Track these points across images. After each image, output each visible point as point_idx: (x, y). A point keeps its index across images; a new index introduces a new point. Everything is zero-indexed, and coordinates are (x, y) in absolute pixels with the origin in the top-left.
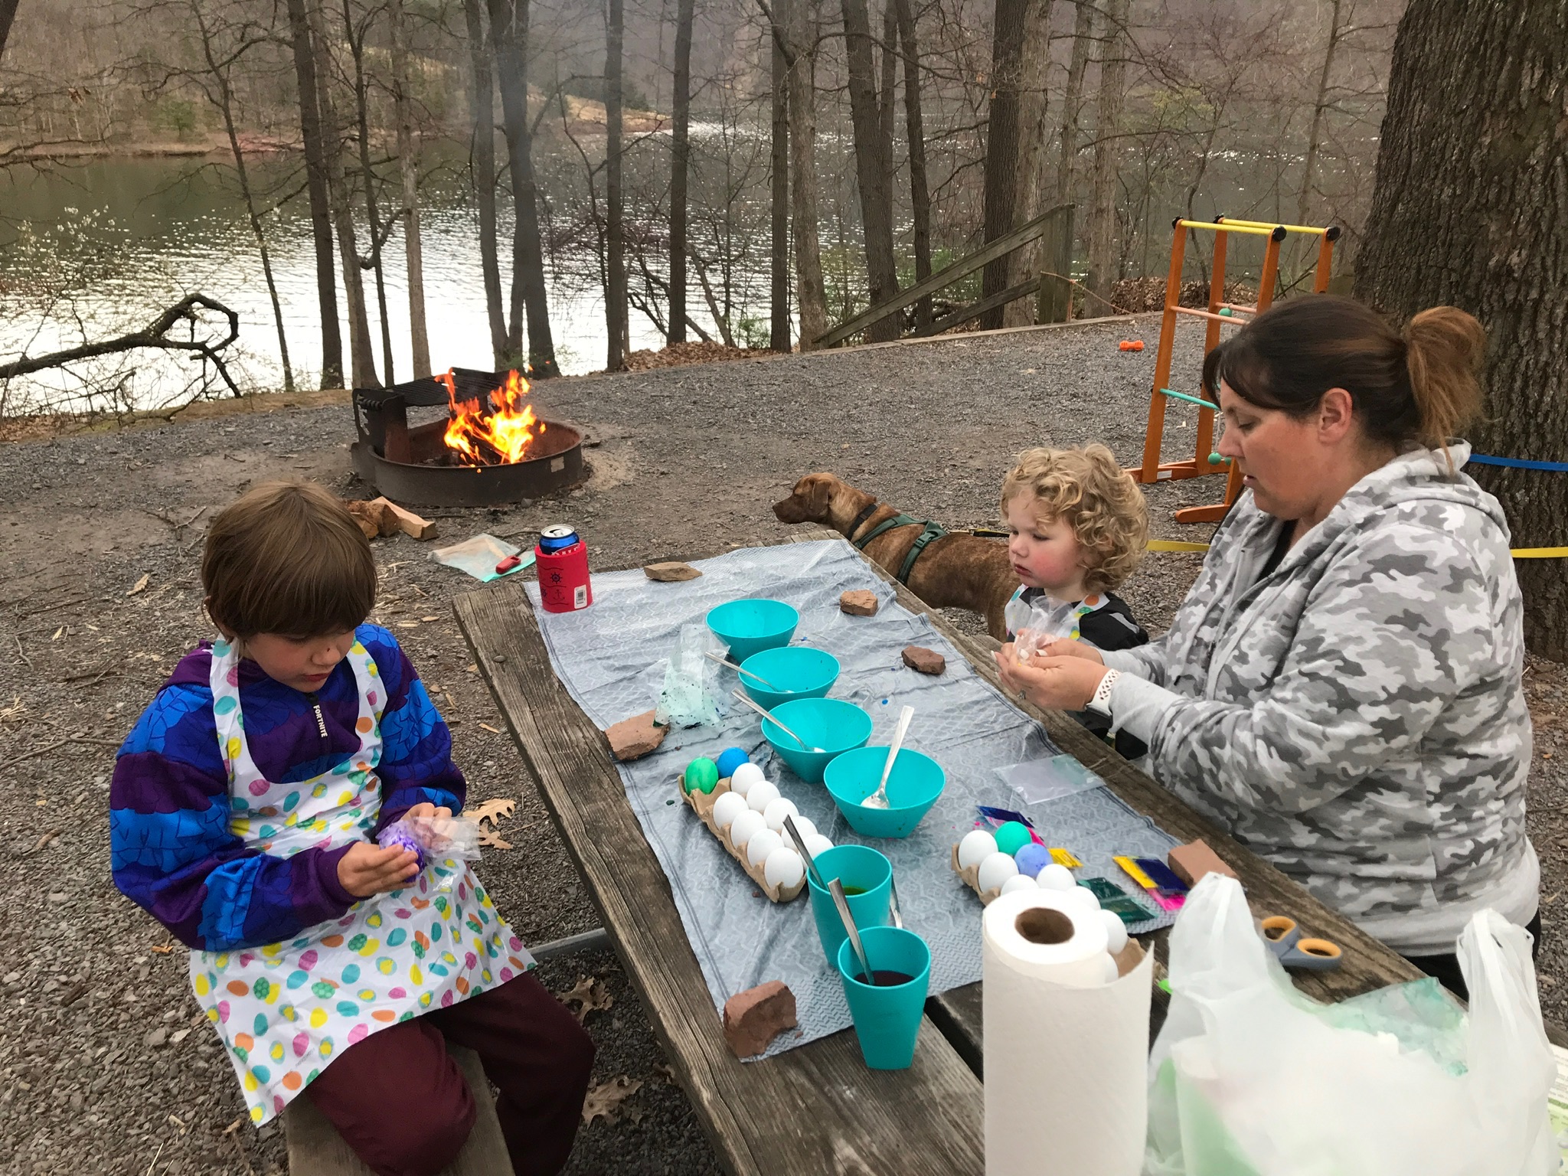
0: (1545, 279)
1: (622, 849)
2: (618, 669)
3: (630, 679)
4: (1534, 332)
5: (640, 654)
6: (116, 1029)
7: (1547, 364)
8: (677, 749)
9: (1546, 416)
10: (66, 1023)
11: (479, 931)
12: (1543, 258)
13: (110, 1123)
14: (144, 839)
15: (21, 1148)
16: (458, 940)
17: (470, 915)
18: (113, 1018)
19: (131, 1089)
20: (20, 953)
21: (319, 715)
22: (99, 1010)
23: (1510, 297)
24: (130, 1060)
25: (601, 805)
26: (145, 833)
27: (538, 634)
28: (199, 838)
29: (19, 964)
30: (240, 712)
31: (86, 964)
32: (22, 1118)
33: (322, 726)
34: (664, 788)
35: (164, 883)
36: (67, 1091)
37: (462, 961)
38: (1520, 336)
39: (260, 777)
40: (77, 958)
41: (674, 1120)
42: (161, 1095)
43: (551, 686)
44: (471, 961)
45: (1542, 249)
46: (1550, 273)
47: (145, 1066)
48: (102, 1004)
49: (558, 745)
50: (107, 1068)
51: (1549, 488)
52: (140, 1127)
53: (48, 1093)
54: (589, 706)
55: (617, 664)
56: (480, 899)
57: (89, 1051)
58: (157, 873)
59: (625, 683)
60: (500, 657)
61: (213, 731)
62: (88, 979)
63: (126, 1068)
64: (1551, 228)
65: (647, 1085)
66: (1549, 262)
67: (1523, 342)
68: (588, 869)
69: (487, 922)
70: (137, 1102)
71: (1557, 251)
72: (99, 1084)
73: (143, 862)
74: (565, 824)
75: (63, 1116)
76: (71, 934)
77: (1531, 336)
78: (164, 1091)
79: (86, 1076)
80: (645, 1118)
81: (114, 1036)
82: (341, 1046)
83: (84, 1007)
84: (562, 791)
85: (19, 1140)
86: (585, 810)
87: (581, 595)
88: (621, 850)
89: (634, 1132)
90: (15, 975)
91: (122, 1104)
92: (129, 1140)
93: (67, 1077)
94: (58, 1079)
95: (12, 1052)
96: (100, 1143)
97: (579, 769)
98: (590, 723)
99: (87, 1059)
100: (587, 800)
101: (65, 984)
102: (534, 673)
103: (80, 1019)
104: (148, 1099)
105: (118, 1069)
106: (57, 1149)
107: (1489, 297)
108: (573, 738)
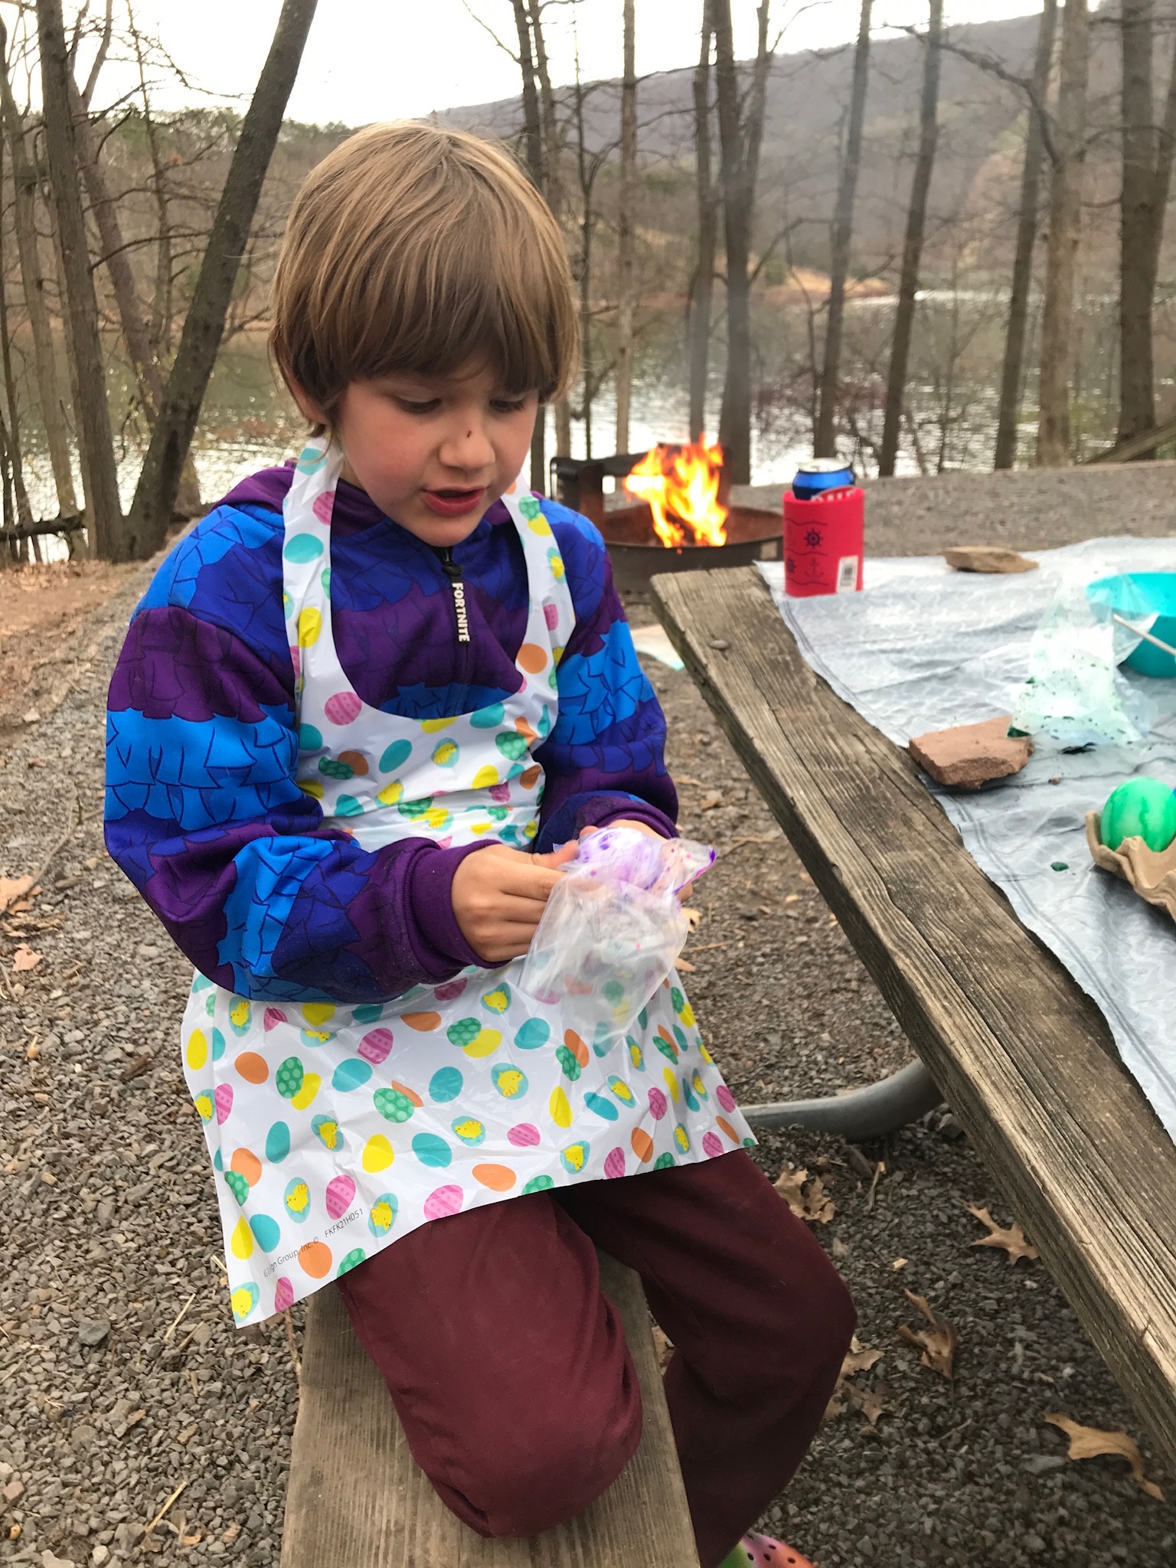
1: (972, 935)
2: (919, 666)
3: (944, 678)
5: (954, 649)
6: (174, 1123)
8: (1054, 782)
10: (119, 1104)
11: (673, 1057)
13: (138, 1250)
14: (154, 765)
15: (22, 1264)
16: (639, 1065)
17: (661, 1029)
18: (174, 1108)
19: (173, 1207)
20: (91, 1010)
21: (460, 602)
22: (160, 1094)
24: (182, 1168)
25: (915, 855)
26: (156, 755)
27: (781, 622)
28: (245, 775)
29: (87, 1023)
30: (327, 565)
31: (160, 1035)
32: (36, 1221)
33: (462, 621)
34: (1040, 842)
35: (176, 845)
36: (97, 1195)
37: (643, 1102)
39: (347, 687)
40: (149, 1026)
41: (936, 1431)
42: (207, 1223)
43: (804, 681)
44: (658, 1104)
47: (197, 1179)
48: (165, 1087)
49: (823, 759)
50: (152, 1172)
52: (173, 1263)
53: (75, 1193)
54: (871, 711)
55: (916, 659)
56: (678, 1007)
57: (135, 1146)
58: (172, 828)
59: (934, 684)
60: (721, 643)
61: (277, 586)
62: (157, 1053)
63: (173, 1177)
65: (888, 1360)
68: (902, 962)
69: (685, 1048)
70: (176, 1228)
72: (135, 1192)
73: (152, 810)
74: (847, 879)
75: (83, 1228)
76: (152, 996)
78: (211, 1219)
79: (125, 1179)
80: (886, 1417)
81: (169, 1131)
82: (412, 1217)
83: (144, 1088)
84: (835, 825)
85: (24, 1250)
86: (884, 860)
87: (848, 571)
88: (970, 937)
89: (871, 1438)
90: (78, 1035)
91: (159, 1226)
92: (156, 1280)
93: (102, 1177)
94: (91, 1175)
95: (49, 1131)
96: (118, 1276)
97: (864, 797)
98: (876, 731)
99: (130, 1156)
100: (886, 844)
101: (130, 1055)
102: (774, 665)
103: (135, 1102)
104: (190, 1224)
105: (165, 1175)
106: (65, 1274)
108: (848, 751)
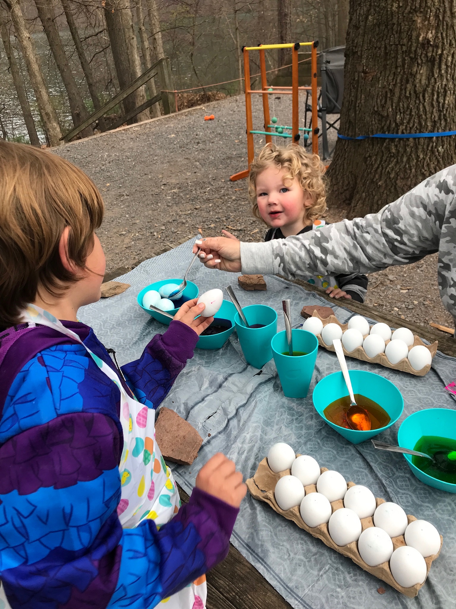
0: (443, 43)
4: (440, 70)
7: (446, 85)
9: (447, 110)
12: (442, 34)
23: (430, 54)
38: (435, 73)
45: (441, 28)
46: (445, 40)
51: (450, 143)
64: (443, 18)
66: (444, 35)
67: (436, 76)
71: (447, 28)
77: (439, 72)
107: (421, 56)
